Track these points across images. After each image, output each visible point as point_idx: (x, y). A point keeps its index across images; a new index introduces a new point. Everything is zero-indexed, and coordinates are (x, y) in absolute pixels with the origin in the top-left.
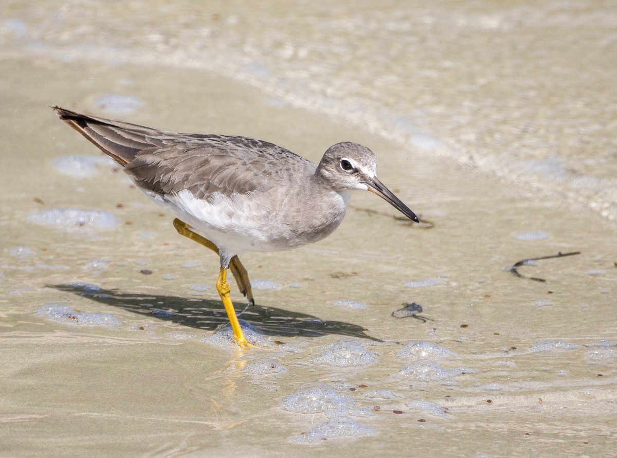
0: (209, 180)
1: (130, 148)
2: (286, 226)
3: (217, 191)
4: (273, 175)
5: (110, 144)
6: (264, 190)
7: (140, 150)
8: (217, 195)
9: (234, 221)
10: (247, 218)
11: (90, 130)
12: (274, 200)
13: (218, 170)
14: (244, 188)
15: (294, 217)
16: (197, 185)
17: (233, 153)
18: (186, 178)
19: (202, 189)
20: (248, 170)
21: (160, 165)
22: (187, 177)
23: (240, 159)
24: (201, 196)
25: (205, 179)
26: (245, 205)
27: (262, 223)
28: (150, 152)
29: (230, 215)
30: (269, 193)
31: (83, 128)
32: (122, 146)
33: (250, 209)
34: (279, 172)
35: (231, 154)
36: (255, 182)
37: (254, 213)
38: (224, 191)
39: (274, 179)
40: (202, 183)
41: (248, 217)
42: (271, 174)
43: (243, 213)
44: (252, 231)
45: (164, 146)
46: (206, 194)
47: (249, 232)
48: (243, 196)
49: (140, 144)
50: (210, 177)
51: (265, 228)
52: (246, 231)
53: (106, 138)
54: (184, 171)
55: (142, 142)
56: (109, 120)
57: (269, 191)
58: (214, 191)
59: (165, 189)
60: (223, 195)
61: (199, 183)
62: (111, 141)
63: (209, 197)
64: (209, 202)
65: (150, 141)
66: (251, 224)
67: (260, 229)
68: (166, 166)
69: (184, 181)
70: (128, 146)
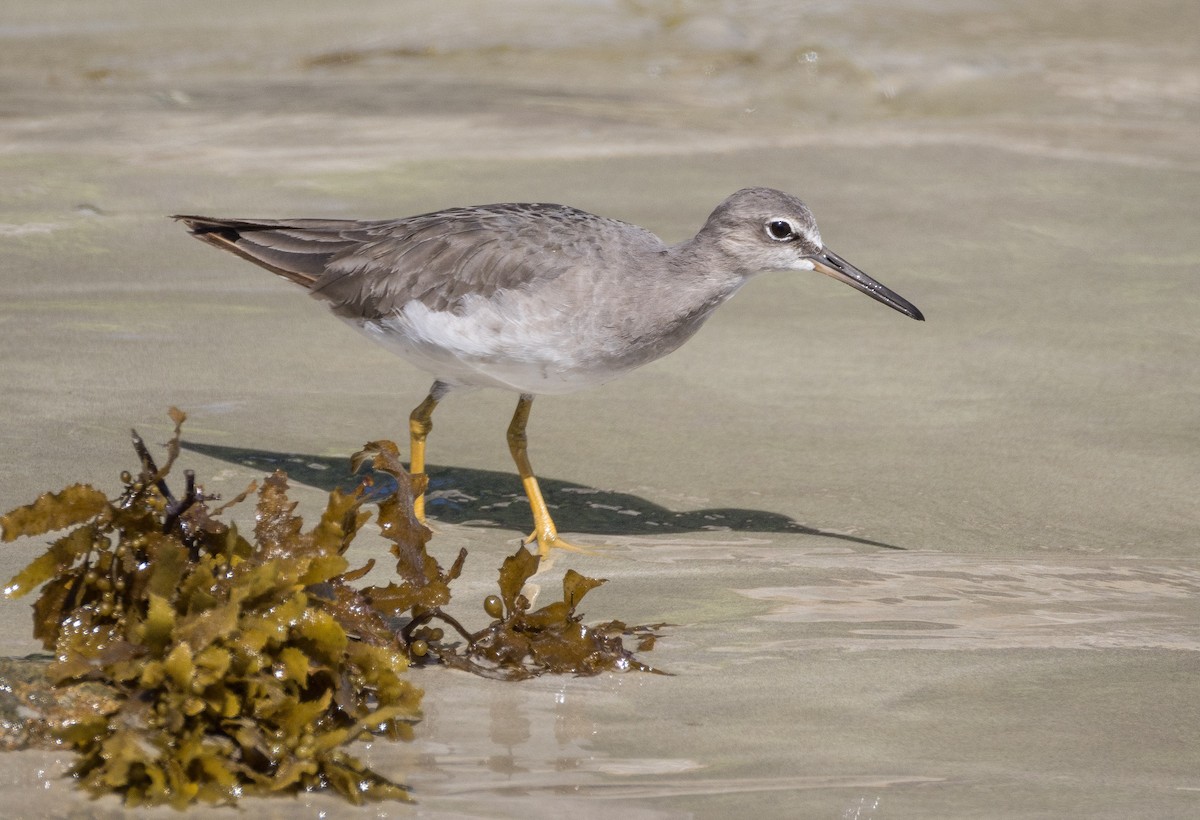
0: (451, 276)
1: (316, 255)
2: (607, 331)
3: (467, 291)
4: (565, 249)
5: (281, 256)
6: (551, 275)
7: (332, 254)
8: (469, 299)
9: (505, 339)
10: (528, 329)
11: (246, 243)
12: (571, 291)
13: (465, 256)
14: (515, 278)
15: (621, 313)
16: (433, 289)
17: (488, 224)
18: (413, 281)
19: (443, 293)
20: (516, 247)
21: (367, 271)
22: (414, 279)
23: (500, 232)
24: (443, 306)
25: (444, 276)
26: (520, 307)
27: (557, 333)
28: (348, 254)
29: (496, 330)
30: (562, 280)
31: (234, 241)
32: (301, 256)
33: (530, 311)
34: (575, 244)
35: (485, 227)
36: (531, 264)
37: (539, 318)
38: (481, 288)
39: (568, 256)
40: (441, 283)
41: (528, 326)
42: (560, 248)
43: (519, 320)
44: (539, 351)
45: (371, 239)
46: (451, 301)
47: (534, 354)
48: (515, 292)
49: (331, 244)
50: (453, 271)
51: (564, 342)
52: (529, 351)
53: (273, 248)
54: (408, 269)
55: (333, 241)
56: (273, 221)
57: (561, 276)
58: (463, 294)
59: (381, 309)
60: (477, 296)
61: (436, 285)
62: (283, 250)
63: (455, 304)
64: (457, 314)
65: (348, 236)
66: (537, 338)
67: (554, 345)
68: (378, 268)
69: (410, 286)
70: (310, 252)
